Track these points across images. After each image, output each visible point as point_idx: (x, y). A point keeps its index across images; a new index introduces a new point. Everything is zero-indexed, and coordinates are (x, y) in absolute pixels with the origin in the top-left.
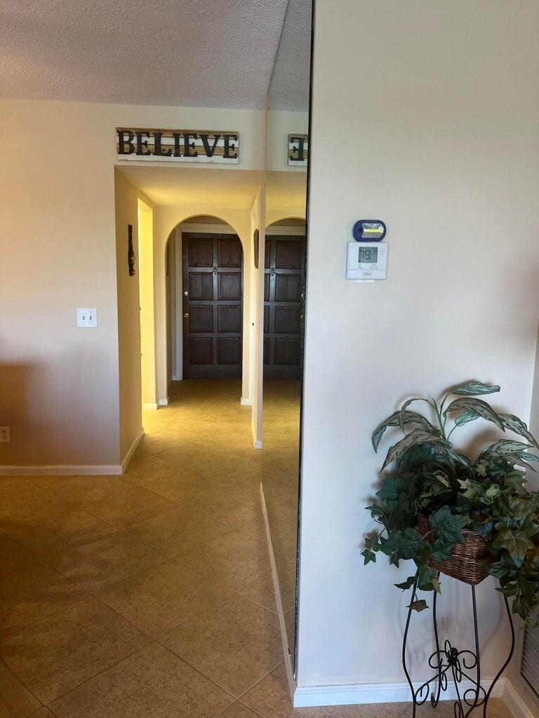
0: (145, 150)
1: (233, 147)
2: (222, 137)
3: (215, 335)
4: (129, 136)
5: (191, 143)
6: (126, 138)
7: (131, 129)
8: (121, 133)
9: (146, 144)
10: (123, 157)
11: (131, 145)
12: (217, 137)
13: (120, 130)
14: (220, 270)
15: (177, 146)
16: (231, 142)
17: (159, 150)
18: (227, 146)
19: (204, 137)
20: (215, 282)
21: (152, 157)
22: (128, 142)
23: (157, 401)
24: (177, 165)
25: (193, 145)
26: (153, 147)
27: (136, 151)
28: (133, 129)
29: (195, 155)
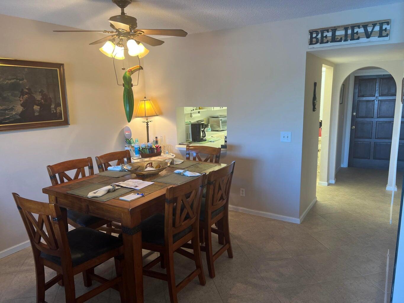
0: (325, 41)
1: (386, 30)
2: (378, 24)
3: (373, 141)
4: (317, 34)
5: (355, 31)
6: (314, 35)
7: (317, 29)
8: (311, 33)
9: (326, 37)
10: (312, 46)
11: (317, 39)
12: (374, 25)
13: (311, 31)
14: (380, 98)
15: (346, 35)
16: (384, 27)
17: (334, 39)
18: (381, 30)
19: (365, 26)
20: (376, 106)
21: (329, 44)
22: (315, 37)
23: (328, 181)
24: (346, 47)
25: (357, 33)
26: (331, 38)
27: (320, 42)
28: (319, 29)
29: (358, 38)
